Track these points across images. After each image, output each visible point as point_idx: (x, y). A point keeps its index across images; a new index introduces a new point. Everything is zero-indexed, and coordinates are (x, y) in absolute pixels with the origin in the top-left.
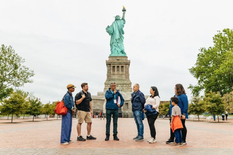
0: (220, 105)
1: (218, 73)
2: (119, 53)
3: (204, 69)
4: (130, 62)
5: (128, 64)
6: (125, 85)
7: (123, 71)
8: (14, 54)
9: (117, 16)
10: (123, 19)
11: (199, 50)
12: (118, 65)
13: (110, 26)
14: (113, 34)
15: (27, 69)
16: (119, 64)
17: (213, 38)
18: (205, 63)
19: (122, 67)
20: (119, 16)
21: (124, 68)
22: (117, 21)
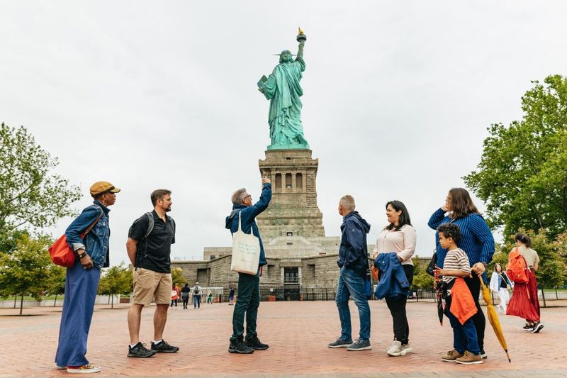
0: (547, 264)
1: (537, 185)
2: (291, 143)
3: (501, 177)
4: (317, 164)
5: (313, 167)
6: (306, 221)
7: (301, 187)
8: (31, 146)
9: (283, 53)
10: (299, 59)
11: (488, 129)
12: (289, 172)
13: (268, 77)
14: (276, 97)
15: (63, 183)
16: (292, 169)
17: (522, 98)
18: (503, 161)
19: (299, 175)
20: (288, 52)
21: (304, 178)
22: (285, 64)
